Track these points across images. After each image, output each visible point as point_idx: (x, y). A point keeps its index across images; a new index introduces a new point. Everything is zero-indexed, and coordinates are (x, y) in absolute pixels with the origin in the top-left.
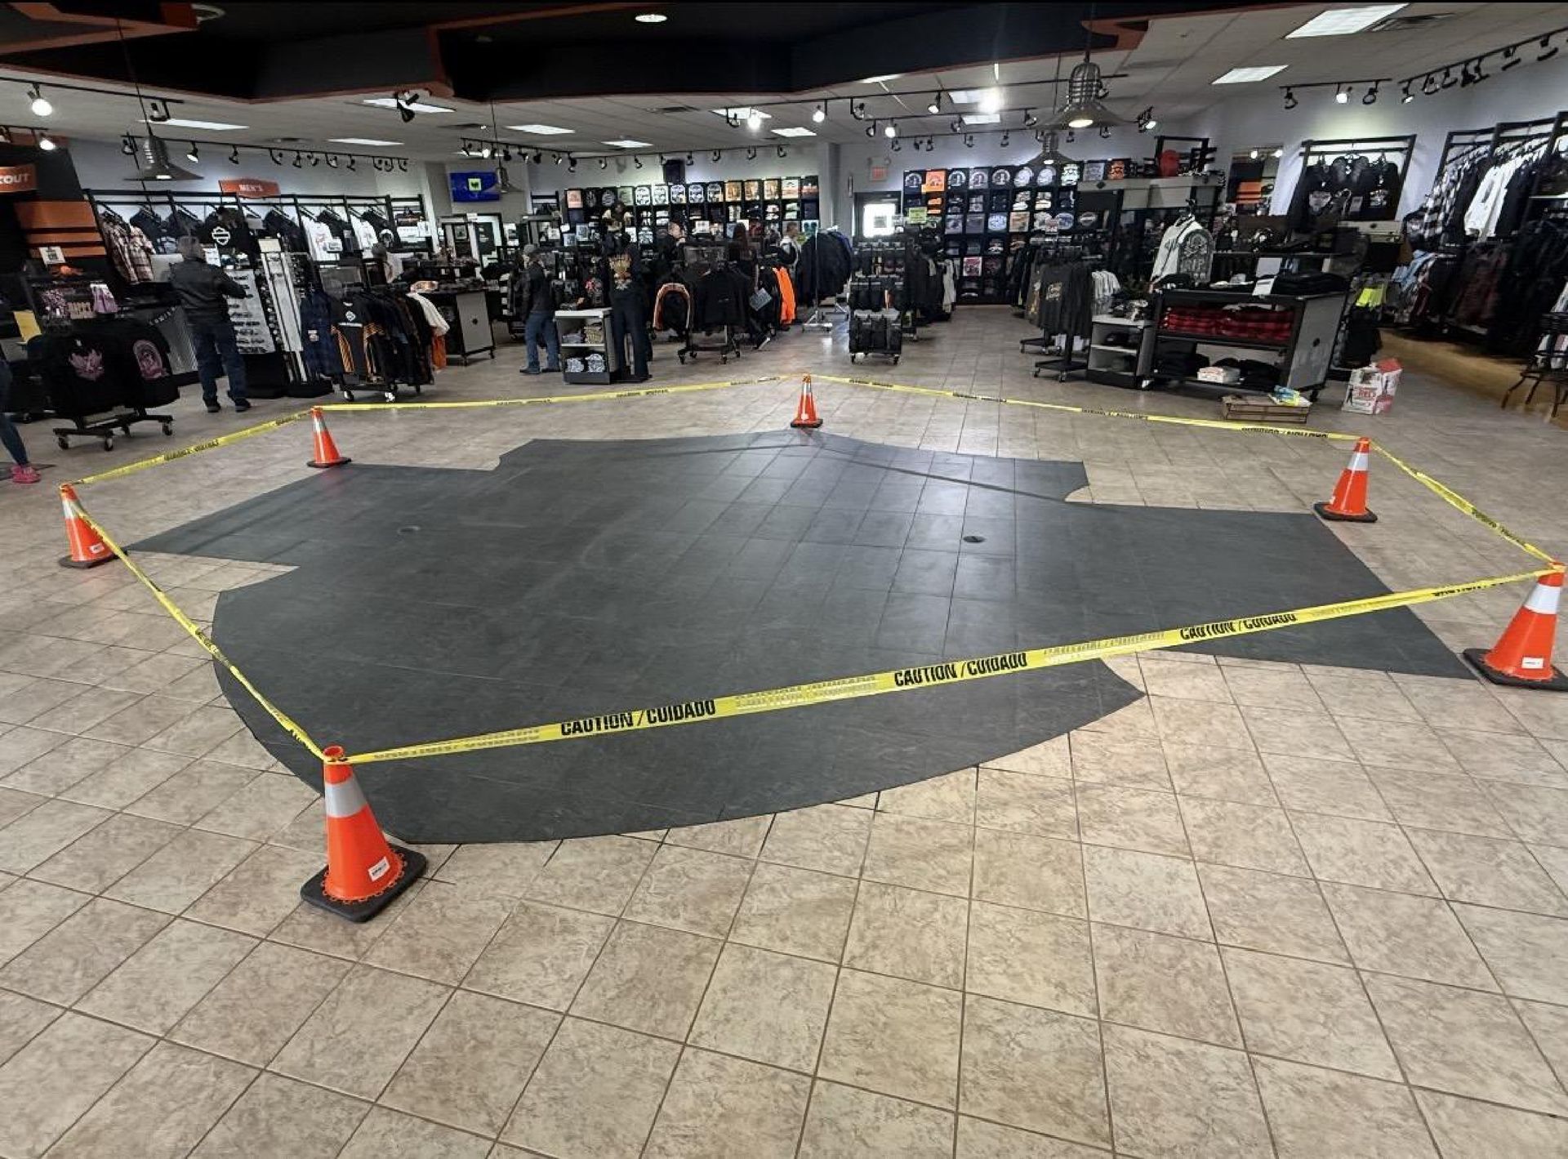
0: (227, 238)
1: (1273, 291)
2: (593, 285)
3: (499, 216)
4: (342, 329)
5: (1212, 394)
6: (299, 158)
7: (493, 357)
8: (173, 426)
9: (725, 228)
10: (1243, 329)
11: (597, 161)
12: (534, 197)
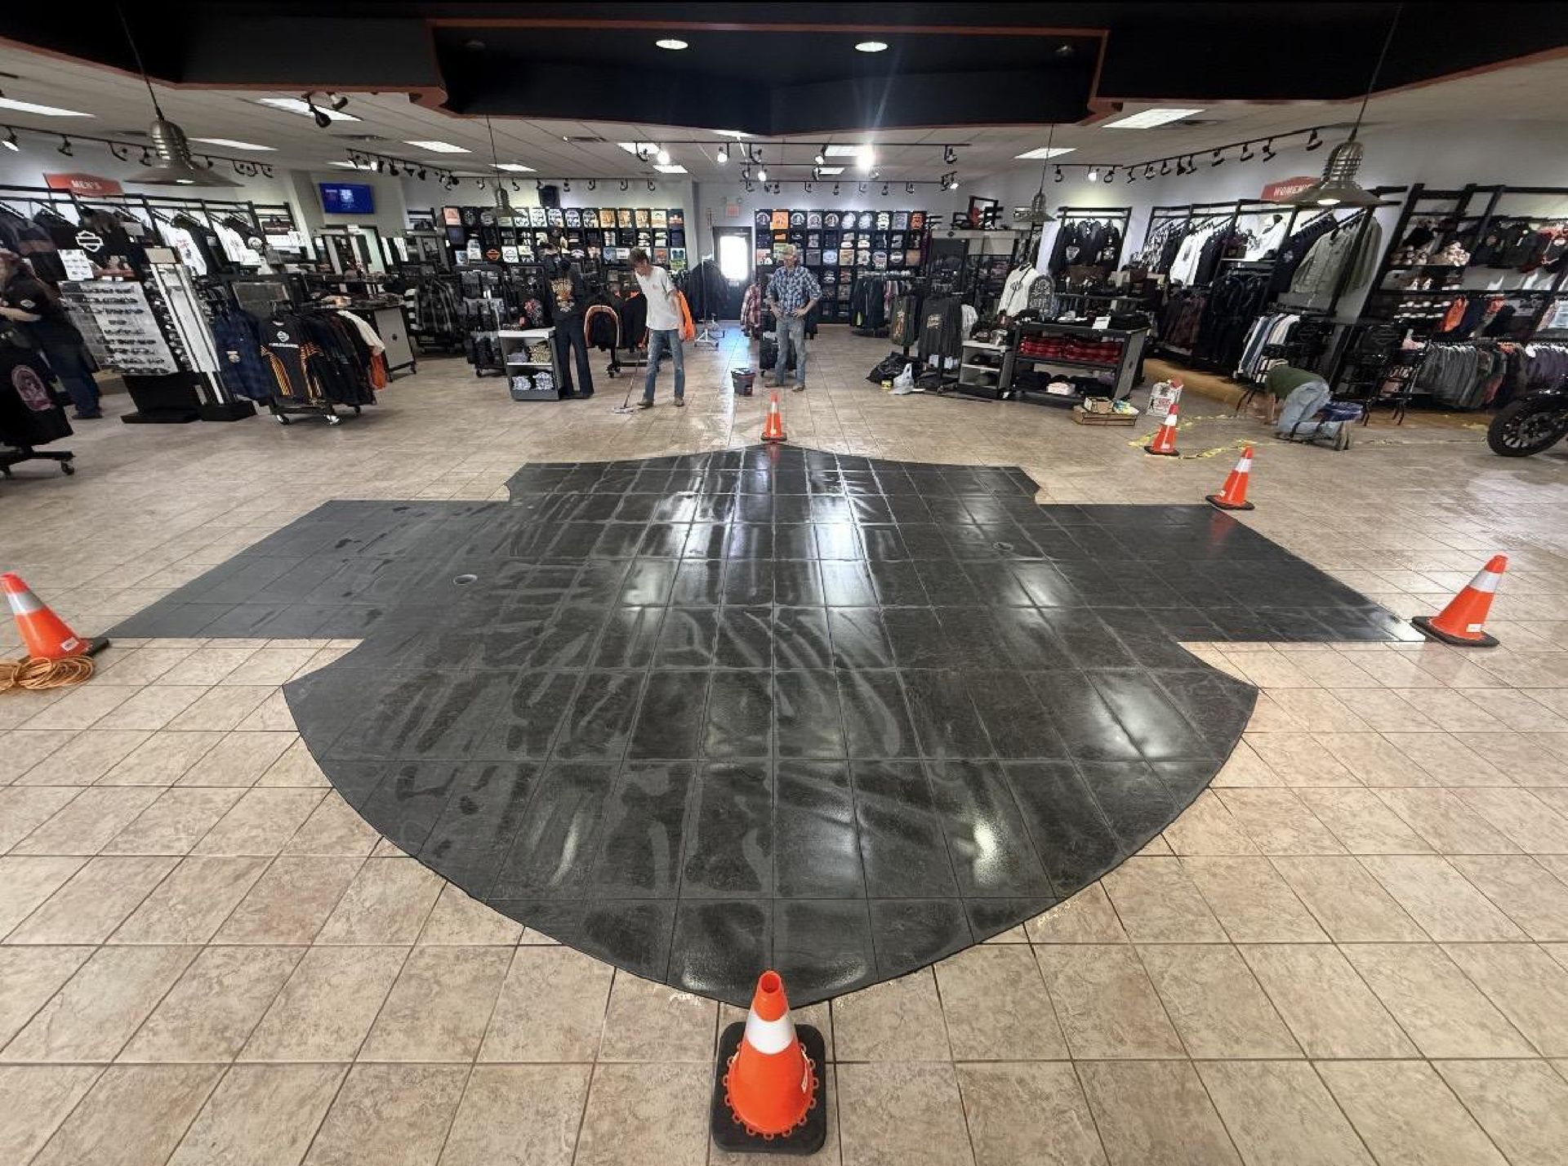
0: (99, 246)
1: (1109, 326)
2: (533, 306)
3: (375, 229)
4: (273, 349)
5: (1059, 403)
6: (147, 155)
7: (415, 372)
8: (73, 464)
9: (602, 251)
10: (1083, 355)
11: (474, 182)
12: (410, 213)
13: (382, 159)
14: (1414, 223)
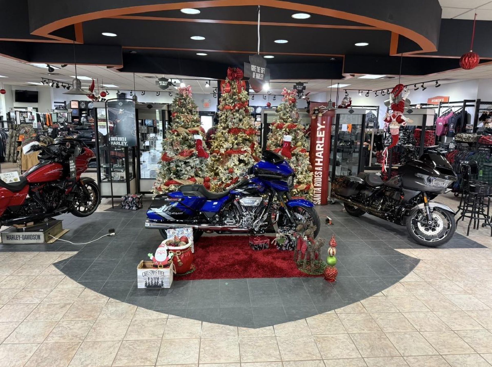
3: (37, 109)
12: (55, 102)
13: (54, 82)
14: (481, 112)
